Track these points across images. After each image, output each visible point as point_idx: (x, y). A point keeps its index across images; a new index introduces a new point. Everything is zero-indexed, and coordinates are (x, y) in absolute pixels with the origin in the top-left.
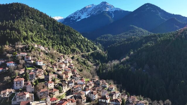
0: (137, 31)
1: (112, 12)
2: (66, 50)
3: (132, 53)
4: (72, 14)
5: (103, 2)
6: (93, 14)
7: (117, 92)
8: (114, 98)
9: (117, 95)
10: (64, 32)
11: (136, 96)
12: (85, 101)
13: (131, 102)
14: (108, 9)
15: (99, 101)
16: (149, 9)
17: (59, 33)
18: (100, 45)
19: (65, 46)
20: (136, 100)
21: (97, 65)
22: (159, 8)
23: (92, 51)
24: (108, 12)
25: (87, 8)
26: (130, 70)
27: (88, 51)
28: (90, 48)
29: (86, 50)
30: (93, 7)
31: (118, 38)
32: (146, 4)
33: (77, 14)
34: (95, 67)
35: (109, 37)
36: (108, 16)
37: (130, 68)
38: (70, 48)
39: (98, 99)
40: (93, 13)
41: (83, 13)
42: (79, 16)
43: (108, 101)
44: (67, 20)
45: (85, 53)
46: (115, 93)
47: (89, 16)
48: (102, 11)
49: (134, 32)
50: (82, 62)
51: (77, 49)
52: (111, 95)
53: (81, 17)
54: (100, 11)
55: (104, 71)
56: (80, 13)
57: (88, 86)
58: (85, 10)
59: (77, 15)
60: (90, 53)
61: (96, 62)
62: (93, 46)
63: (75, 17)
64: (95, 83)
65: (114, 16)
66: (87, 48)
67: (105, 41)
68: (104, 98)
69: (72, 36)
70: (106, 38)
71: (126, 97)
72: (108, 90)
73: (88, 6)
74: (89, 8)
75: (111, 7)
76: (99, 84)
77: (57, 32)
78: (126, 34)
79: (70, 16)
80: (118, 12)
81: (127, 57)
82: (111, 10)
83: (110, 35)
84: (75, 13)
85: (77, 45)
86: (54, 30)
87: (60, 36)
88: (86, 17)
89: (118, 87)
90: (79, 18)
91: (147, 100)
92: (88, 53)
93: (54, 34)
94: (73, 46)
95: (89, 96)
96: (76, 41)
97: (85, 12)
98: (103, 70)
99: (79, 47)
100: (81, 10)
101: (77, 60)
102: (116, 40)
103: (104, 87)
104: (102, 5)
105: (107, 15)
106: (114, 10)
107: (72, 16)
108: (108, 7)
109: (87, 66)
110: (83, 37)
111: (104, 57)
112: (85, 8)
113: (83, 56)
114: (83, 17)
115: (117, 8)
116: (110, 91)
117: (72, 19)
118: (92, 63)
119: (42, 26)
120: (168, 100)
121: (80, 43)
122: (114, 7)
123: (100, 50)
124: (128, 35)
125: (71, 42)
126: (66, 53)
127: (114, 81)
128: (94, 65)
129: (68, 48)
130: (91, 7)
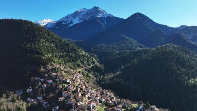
0: (128, 41)
1: (104, 18)
2: (74, 66)
3: (123, 67)
4: (64, 18)
5: (95, 7)
6: (85, 19)
7: (114, 97)
8: (113, 100)
9: (115, 99)
10: (69, 50)
11: (125, 99)
12: (99, 102)
13: (122, 102)
14: (100, 15)
15: (105, 103)
16: (139, 18)
17: (66, 51)
18: (96, 56)
19: (72, 63)
20: (125, 101)
21: (96, 76)
22: (148, 18)
23: (92, 65)
24: (101, 18)
25: (79, 12)
26: (121, 83)
27: (89, 65)
28: (90, 62)
29: (87, 64)
30: (85, 11)
31: (111, 50)
32: (136, 14)
33: (69, 18)
34: (95, 78)
35: (103, 47)
36: (101, 22)
37: (121, 81)
38: (76, 63)
39: (105, 101)
40: (85, 17)
41: (74, 17)
42: (71, 20)
43: (110, 102)
44: (59, 24)
45: (87, 67)
46: (113, 97)
47: (82, 21)
48: (94, 17)
49: (124, 44)
50: (86, 75)
51: (81, 64)
52: (111, 99)
53: (73, 22)
54: (92, 17)
55: (104, 83)
56: (72, 17)
57: (98, 94)
58: (77, 14)
59: (69, 20)
60: (90, 66)
61: (95, 74)
62: (92, 60)
63: (67, 21)
64: (101, 92)
65: (106, 22)
66: (88, 62)
67: (100, 52)
68: (108, 100)
69: (76, 52)
70: (101, 48)
71: (119, 100)
72: (109, 96)
73: (80, 10)
74: (81, 12)
75: (103, 13)
76: (103, 93)
77: (64, 50)
78: (118, 45)
79: (62, 20)
80: (110, 19)
81: (120, 72)
82: (103, 16)
83: (104, 45)
84: (67, 17)
85: (81, 60)
86: (62, 49)
87: (68, 54)
88: (78, 22)
89: (114, 94)
90: (71, 22)
91: (131, 101)
92: (89, 67)
93: (63, 53)
94: (78, 62)
95: (100, 100)
96: (79, 57)
97: (77, 16)
98: (103, 81)
99: (82, 62)
100: (73, 14)
101: (83, 73)
102: (110, 52)
103: (107, 95)
104: (94, 10)
105: (99, 22)
106: (106, 16)
107: (64, 20)
108: (100, 13)
109: (89, 78)
110: (84, 53)
111: (102, 70)
112: (76, 12)
113: (86, 70)
114: (76, 21)
115: (109, 14)
116: (110, 96)
117: (64, 23)
118: (92, 75)
119: (52, 45)
120: (141, 101)
121: (82, 58)
122: (106, 12)
123: (98, 64)
124: (120, 46)
125: (76, 58)
126: (74, 68)
127: (111, 90)
128: (94, 77)
129: (75, 64)
130: (83, 12)
